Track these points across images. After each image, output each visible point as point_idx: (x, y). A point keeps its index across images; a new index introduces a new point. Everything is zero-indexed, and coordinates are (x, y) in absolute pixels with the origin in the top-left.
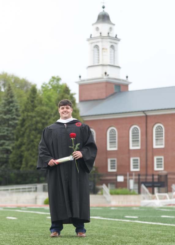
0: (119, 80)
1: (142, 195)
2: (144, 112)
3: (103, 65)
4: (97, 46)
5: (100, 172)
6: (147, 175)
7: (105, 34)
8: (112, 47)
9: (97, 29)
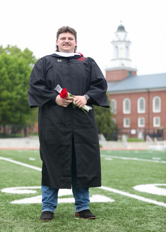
0: (130, 68)
1: (147, 143)
2: (147, 89)
3: (121, 59)
4: (117, 47)
5: (119, 127)
6: (149, 129)
7: (122, 39)
8: (127, 47)
9: (117, 35)
